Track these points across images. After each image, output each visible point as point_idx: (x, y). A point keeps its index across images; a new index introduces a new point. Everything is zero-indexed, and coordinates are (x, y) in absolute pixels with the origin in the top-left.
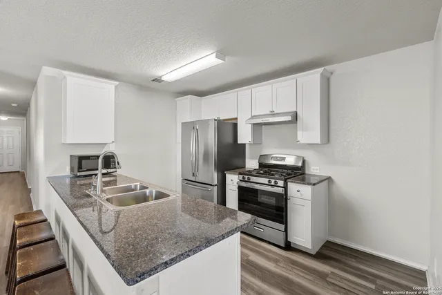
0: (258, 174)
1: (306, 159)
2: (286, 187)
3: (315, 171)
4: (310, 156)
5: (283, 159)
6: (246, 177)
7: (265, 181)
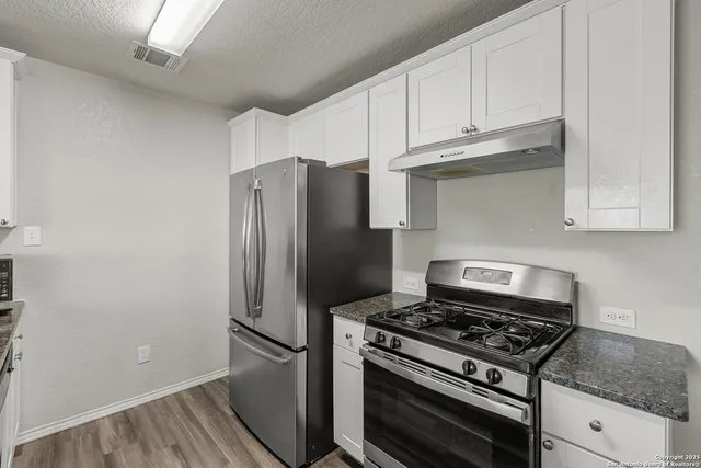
0: (429, 331)
1: (580, 279)
2: (533, 400)
3: (618, 322)
4: (592, 269)
5: (505, 277)
6: (390, 335)
7: (455, 361)
